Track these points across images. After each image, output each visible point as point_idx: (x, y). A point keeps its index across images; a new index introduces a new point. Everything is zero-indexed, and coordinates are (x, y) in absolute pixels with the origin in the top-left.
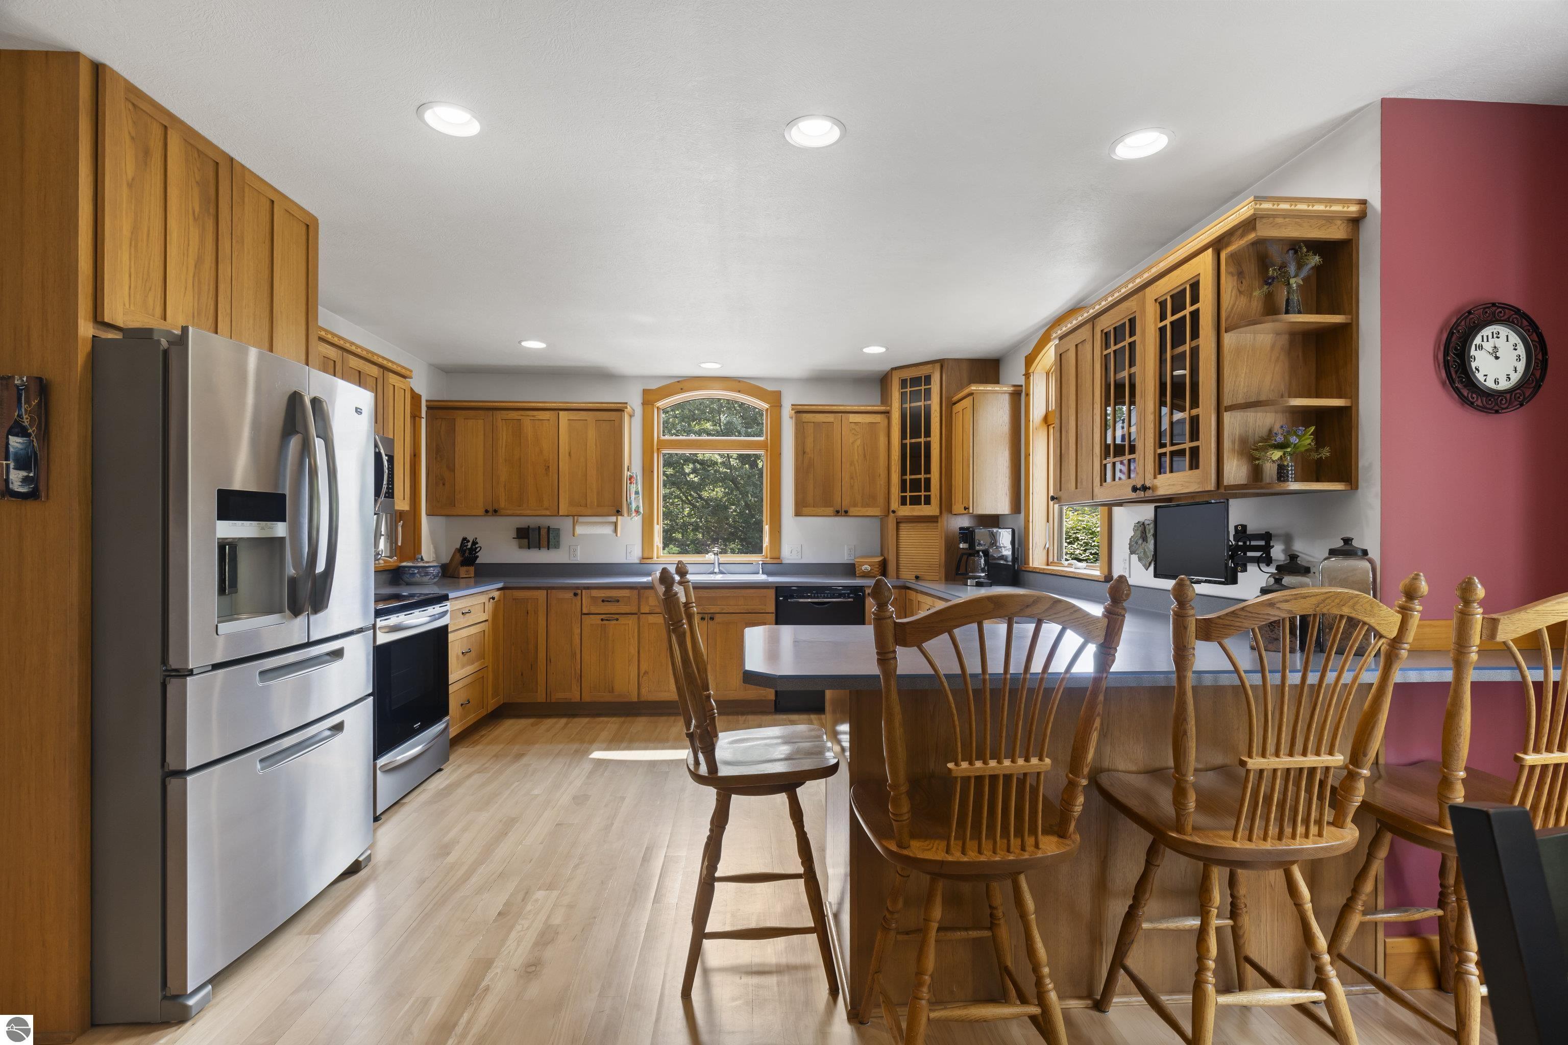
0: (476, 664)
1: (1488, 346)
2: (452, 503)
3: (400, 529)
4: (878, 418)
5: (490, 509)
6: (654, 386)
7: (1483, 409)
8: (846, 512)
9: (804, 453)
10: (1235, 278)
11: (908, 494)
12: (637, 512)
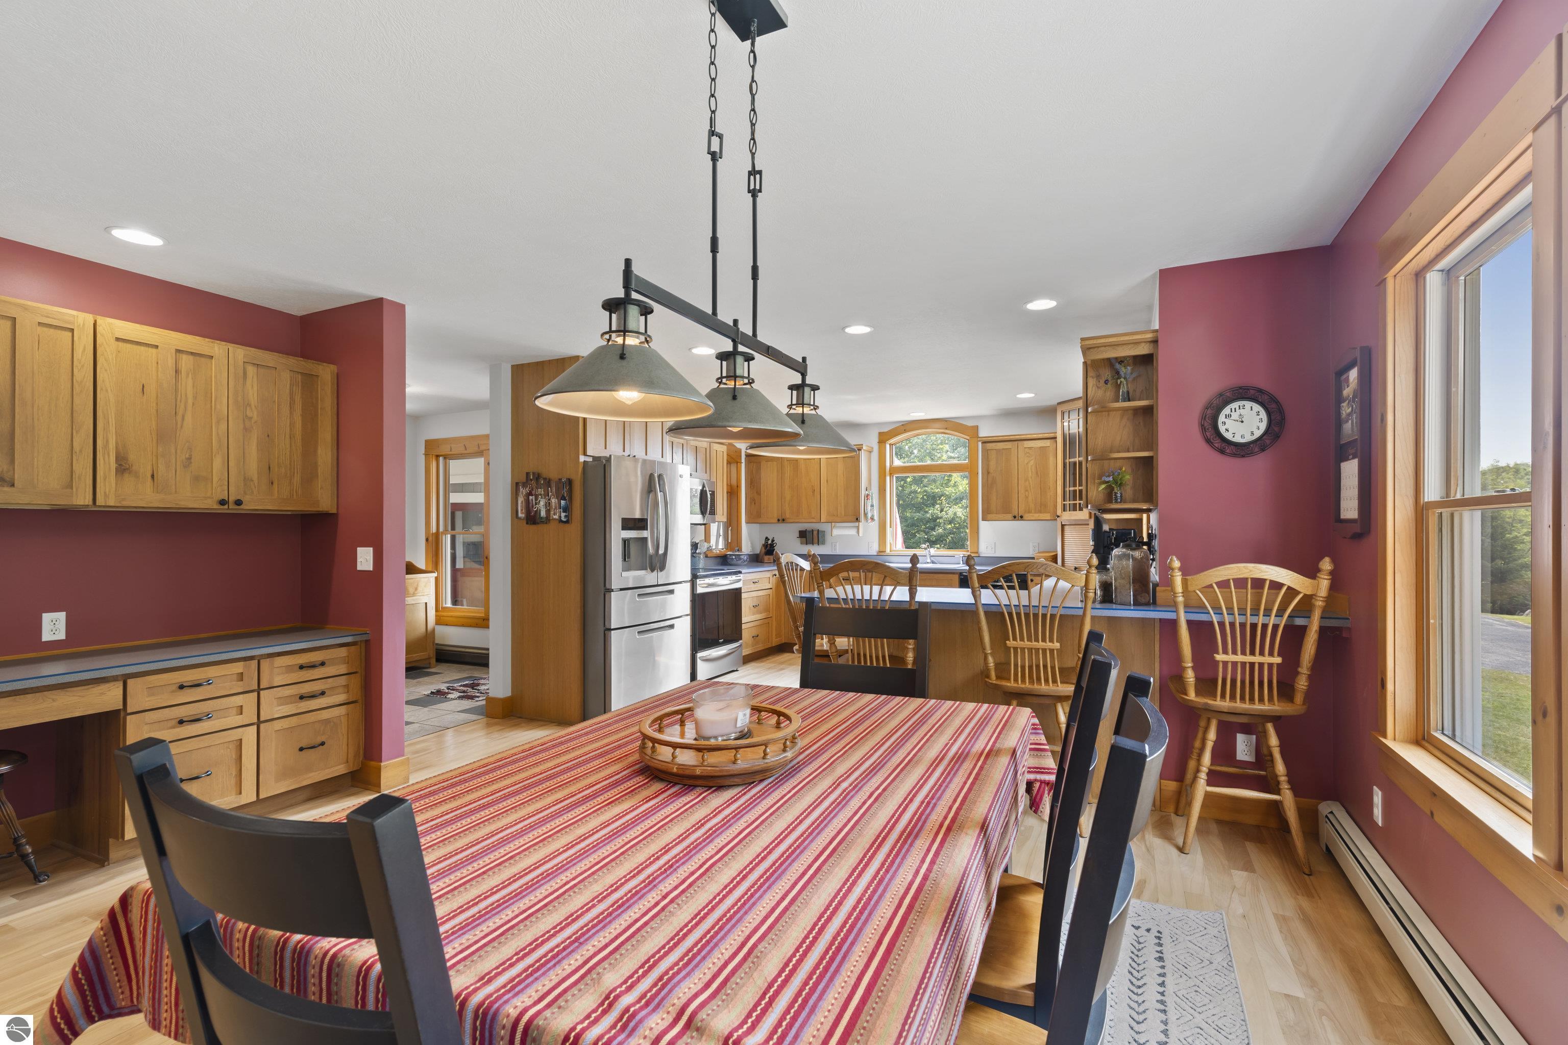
0: (763, 614)
1: (1235, 416)
2: (759, 515)
3: (730, 532)
4: (1047, 443)
5: (781, 519)
6: (886, 430)
7: (1234, 455)
8: (1022, 517)
9: (988, 473)
10: (1095, 379)
11: (1067, 502)
12: (872, 519)
